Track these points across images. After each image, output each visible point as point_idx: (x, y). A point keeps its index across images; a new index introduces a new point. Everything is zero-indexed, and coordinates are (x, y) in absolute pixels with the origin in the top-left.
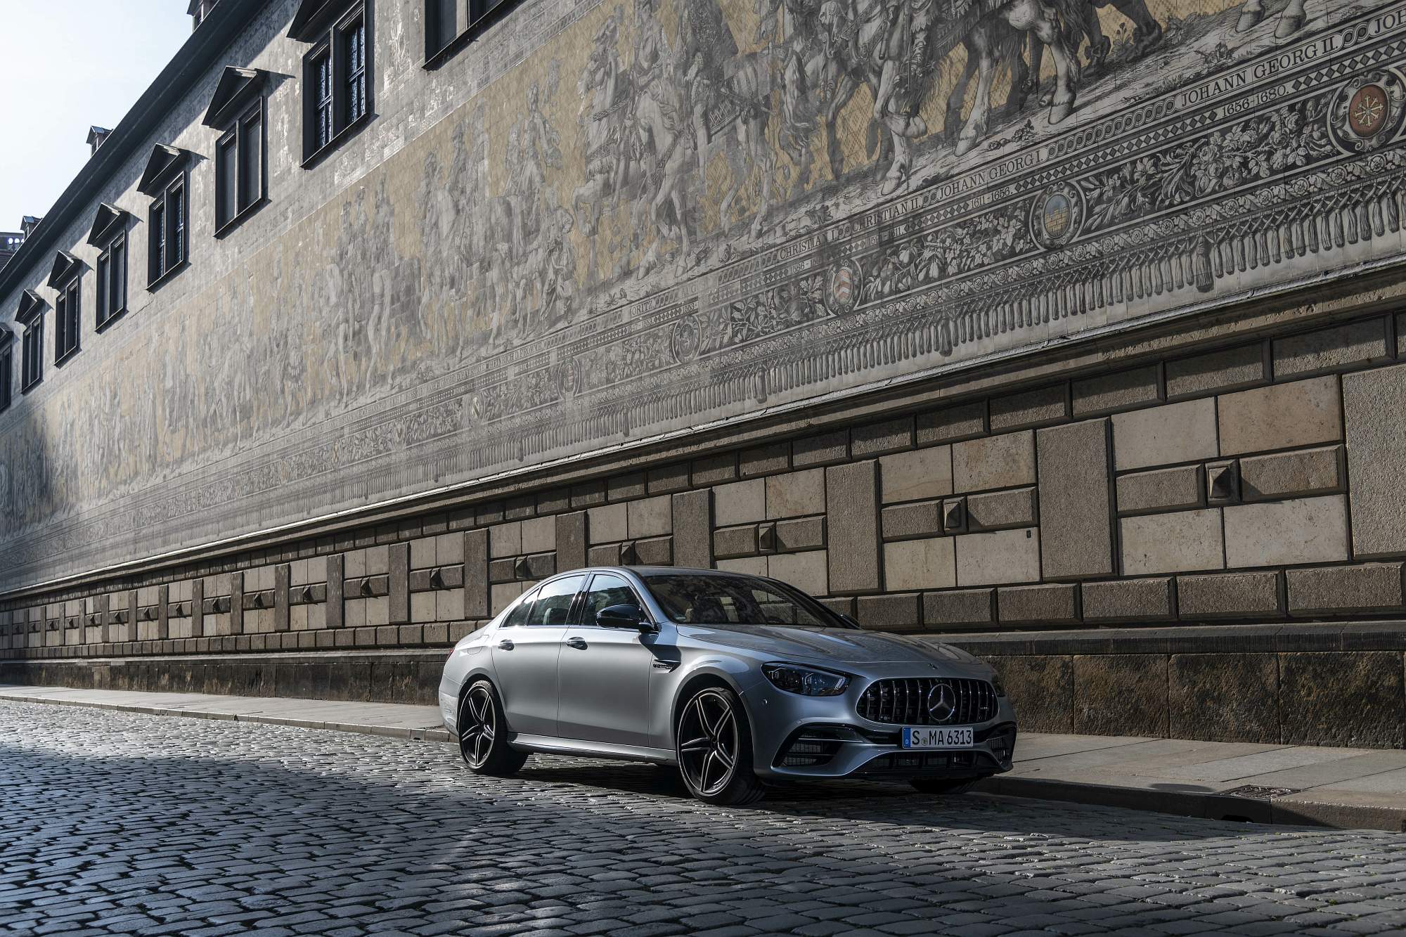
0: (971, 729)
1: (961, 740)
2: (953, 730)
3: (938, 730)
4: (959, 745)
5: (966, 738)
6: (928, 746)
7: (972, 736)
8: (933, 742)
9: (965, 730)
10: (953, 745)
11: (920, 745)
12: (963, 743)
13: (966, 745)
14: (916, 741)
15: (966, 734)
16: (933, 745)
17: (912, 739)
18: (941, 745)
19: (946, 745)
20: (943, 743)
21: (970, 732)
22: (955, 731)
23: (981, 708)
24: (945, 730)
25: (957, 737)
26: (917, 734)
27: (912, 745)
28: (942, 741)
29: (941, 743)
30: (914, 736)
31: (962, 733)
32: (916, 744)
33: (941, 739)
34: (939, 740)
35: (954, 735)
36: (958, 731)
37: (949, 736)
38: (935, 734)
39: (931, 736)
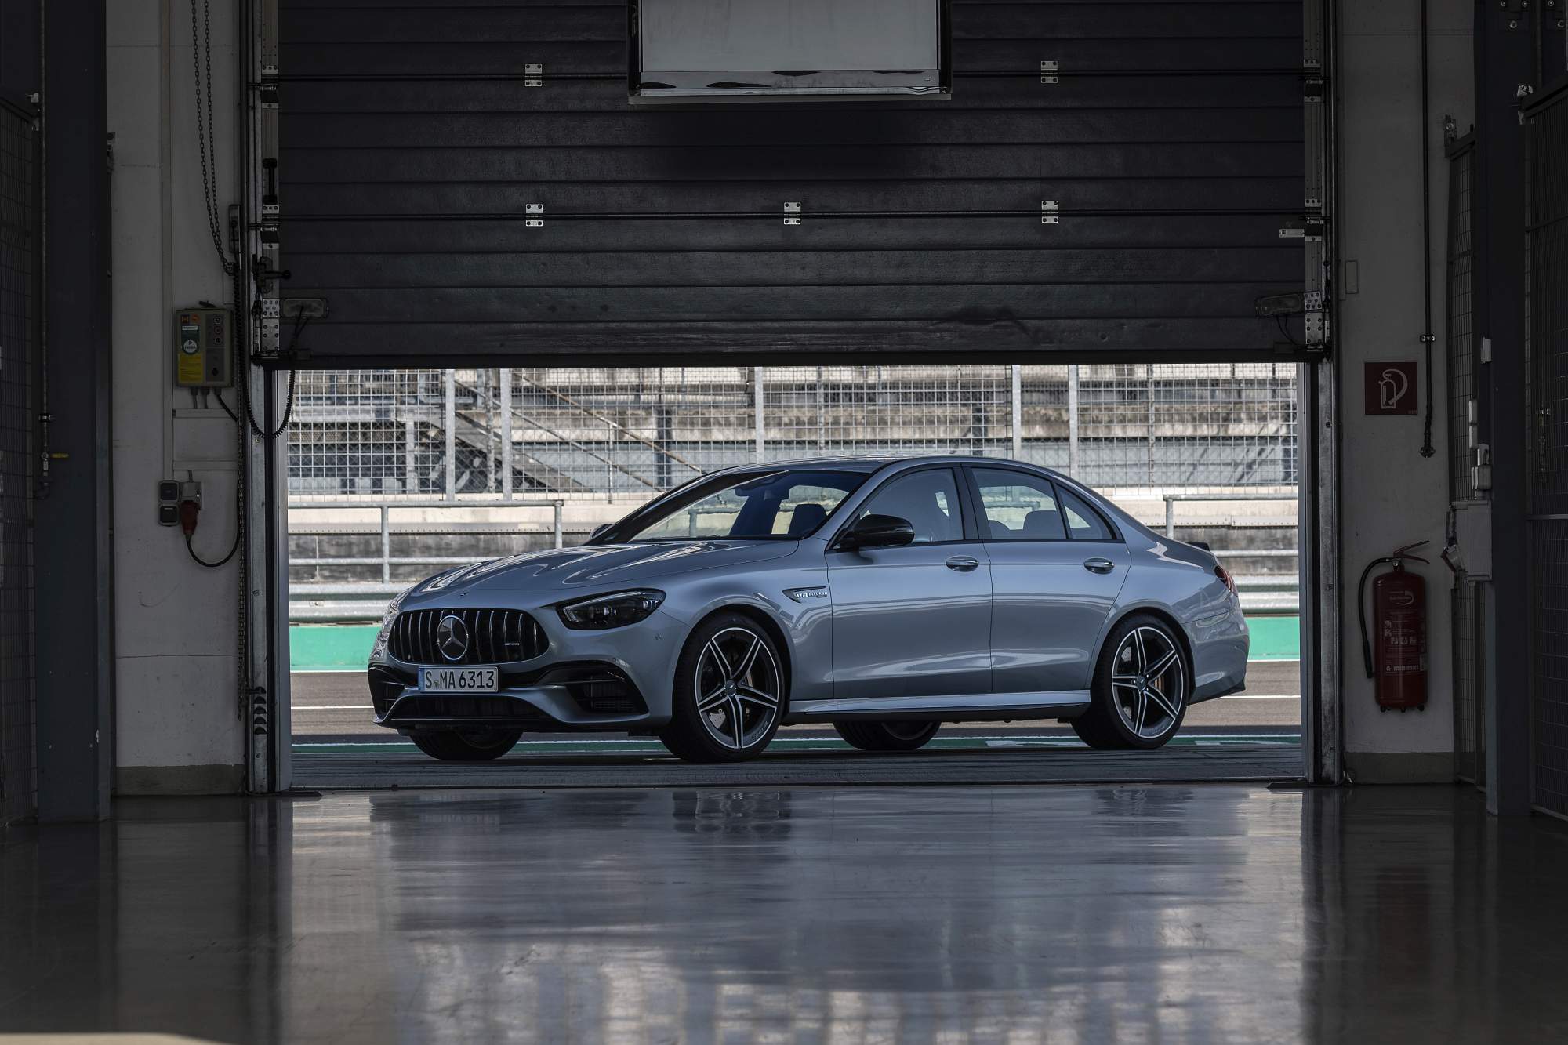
0: (495, 670)
1: (478, 682)
2: (466, 670)
3: (449, 670)
4: (475, 689)
5: (486, 681)
6: (439, 689)
7: (495, 678)
8: (444, 685)
9: (484, 670)
10: (467, 689)
11: (432, 689)
12: (482, 686)
13: (486, 688)
14: (429, 684)
15: (486, 677)
16: (443, 689)
18: (452, 689)
19: (458, 689)
20: (454, 687)
21: (492, 672)
22: (469, 672)
23: (508, 644)
24: (457, 671)
25: (472, 679)
26: (428, 675)
27: (426, 689)
28: (454, 684)
29: (452, 686)
30: (428, 678)
31: (481, 673)
32: (428, 687)
33: (452, 682)
34: (450, 684)
35: (468, 677)
36: (474, 673)
37: (461, 678)
38: (446, 676)
39: (443, 677)
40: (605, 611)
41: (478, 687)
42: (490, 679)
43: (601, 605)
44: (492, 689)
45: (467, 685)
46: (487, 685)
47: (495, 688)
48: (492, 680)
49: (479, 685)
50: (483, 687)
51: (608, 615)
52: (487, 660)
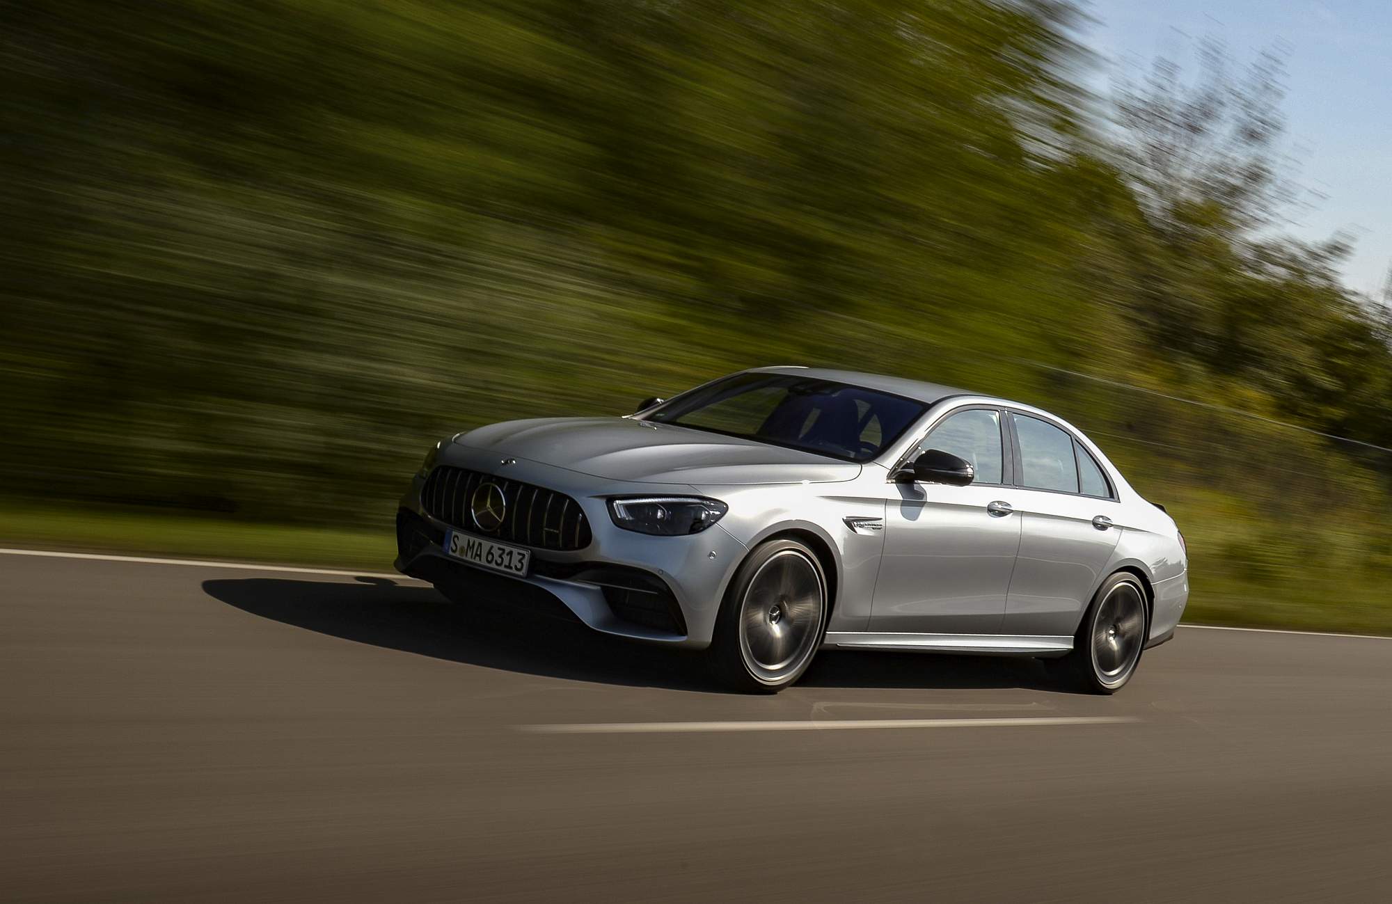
0: (527, 554)
1: (506, 562)
2: (496, 546)
3: (477, 541)
4: (502, 568)
5: (515, 562)
6: (464, 558)
7: (525, 562)
8: (469, 554)
9: (515, 551)
10: (493, 565)
11: (457, 555)
12: (509, 567)
13: (514, 571)
14: (454, 548)
15: (516, 557)
16: (468, 558)
17: (452, 544)
18: (477, 561)
19: (484, 562)
20: (480, 560)
21: (524, 555)
22: (499, 549)
23: (546, 529)
24: (486, 544)
25: (500, 556)
26: (456, 539)
27: (451, 553)
28: (480, 556)
29: (477, 558)
30: (454, 541)
31: (510, 553)
32: (454, 551)
33: (479, 553)
34: (476, 555)
35: (496, 553)
36: (504, 550)
37: (490, 553)
38: (473, 545)
39: (470, 547)
40: (659, 514)
41: (506, 566)
42: (520, 561)
43: (655, 507)
44: (520, 573)
45: (494, 562)
46: (516, 566)
47: (523, 572)
48: (522, 564)
49: (507, 564)
50: (511, 568)
51: (661, 519)
52: (519, 540)
